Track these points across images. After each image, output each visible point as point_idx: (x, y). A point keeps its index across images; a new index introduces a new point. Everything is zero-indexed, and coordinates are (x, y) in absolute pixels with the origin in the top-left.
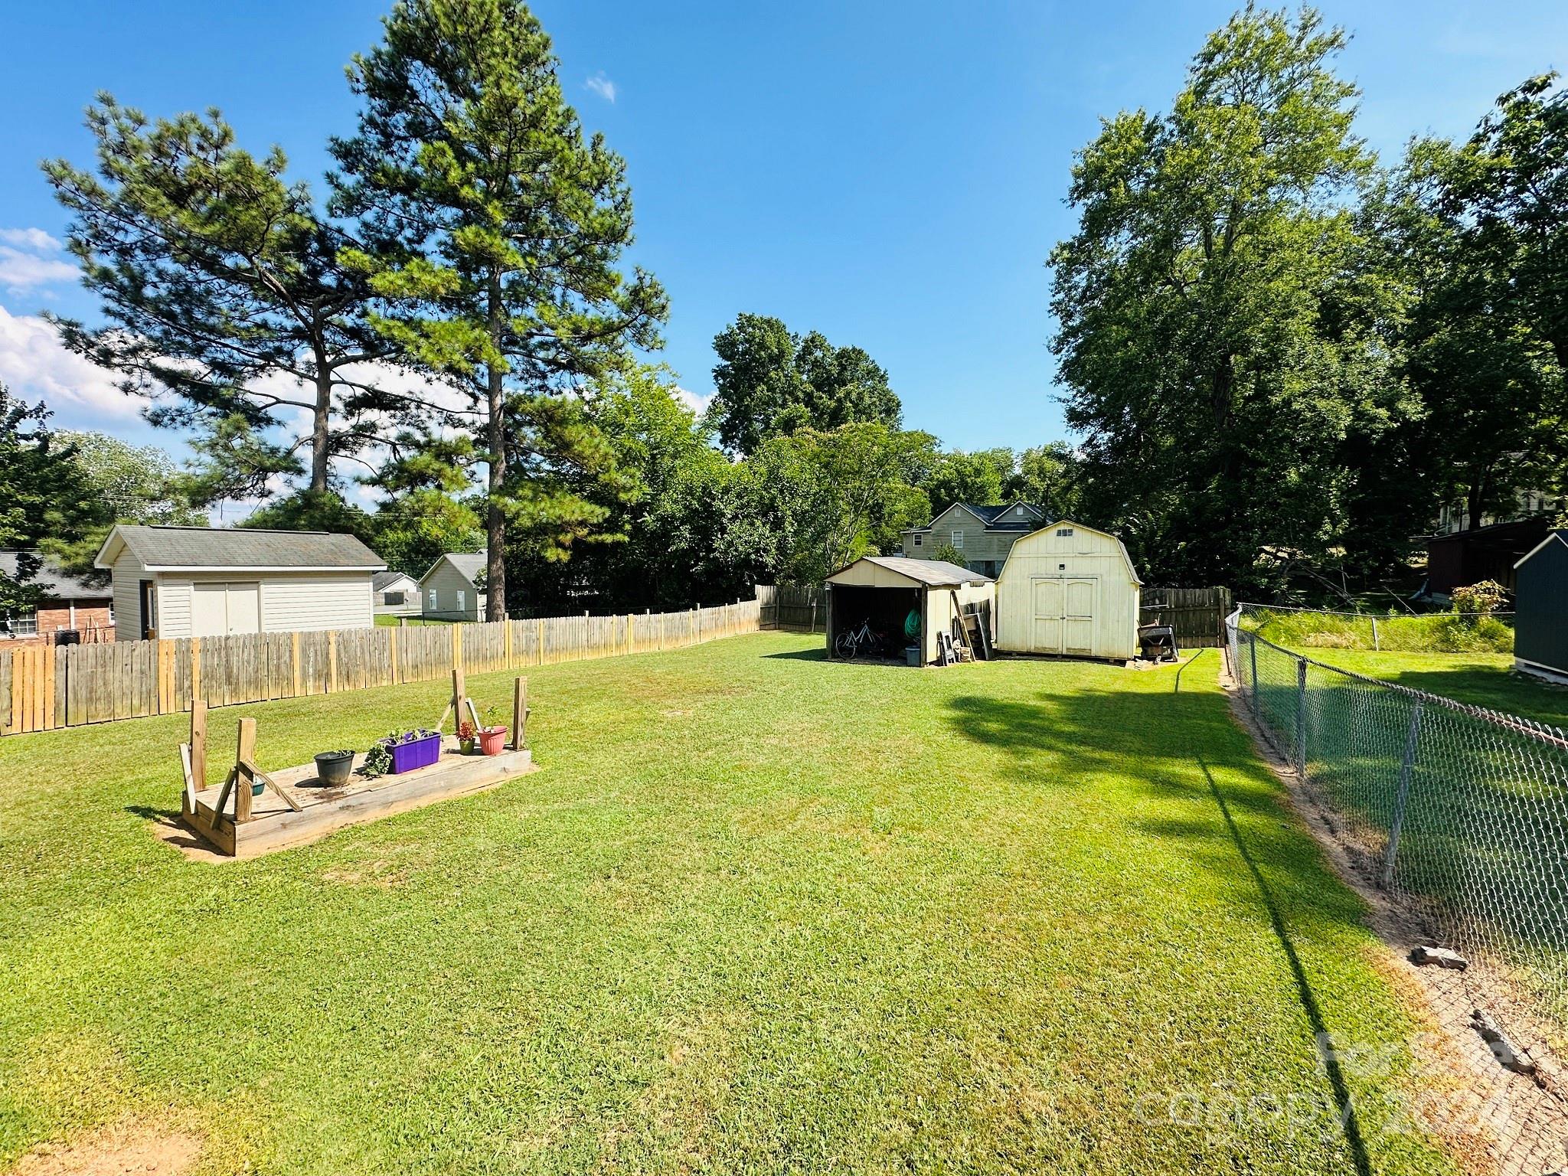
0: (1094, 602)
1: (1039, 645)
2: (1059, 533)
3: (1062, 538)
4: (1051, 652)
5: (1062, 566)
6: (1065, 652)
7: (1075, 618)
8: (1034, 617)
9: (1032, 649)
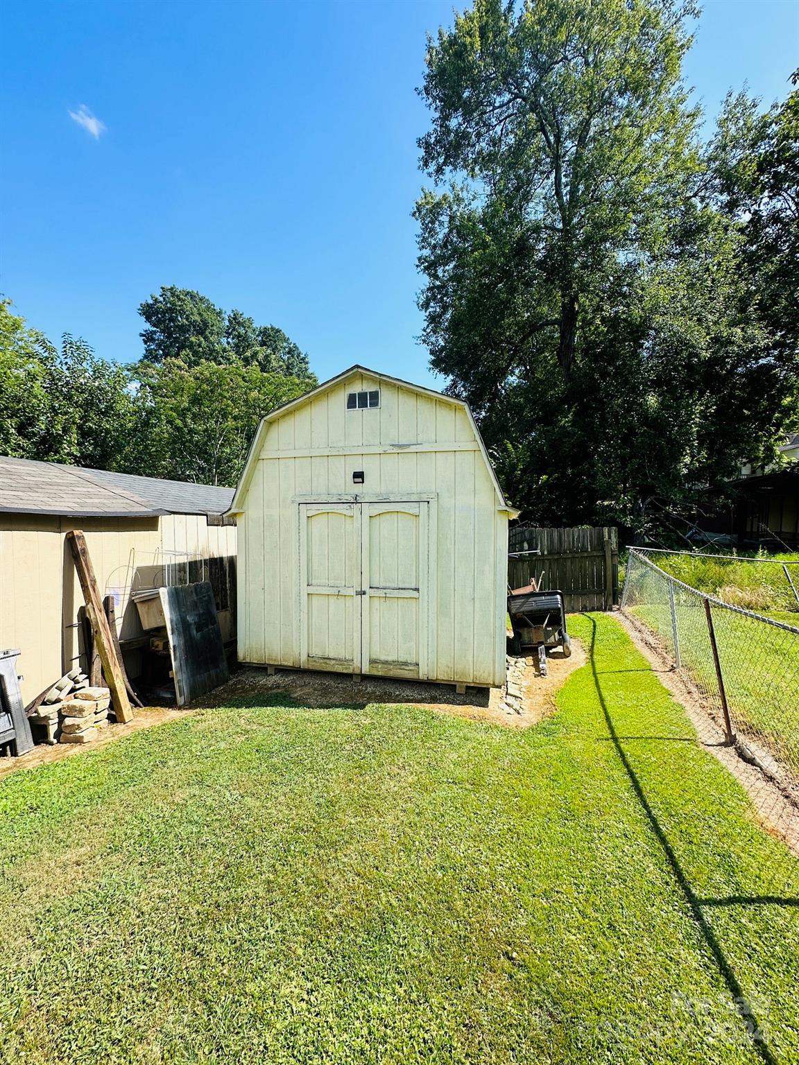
0: (423, 557)
1: (316, 652)
2: (351, 402)
3: (357, 411)
4: (339, 669)
5: (359, 476)
6: (366, 670)
7: (387, 592)
8: (305, 590)
9: (303, 662)
